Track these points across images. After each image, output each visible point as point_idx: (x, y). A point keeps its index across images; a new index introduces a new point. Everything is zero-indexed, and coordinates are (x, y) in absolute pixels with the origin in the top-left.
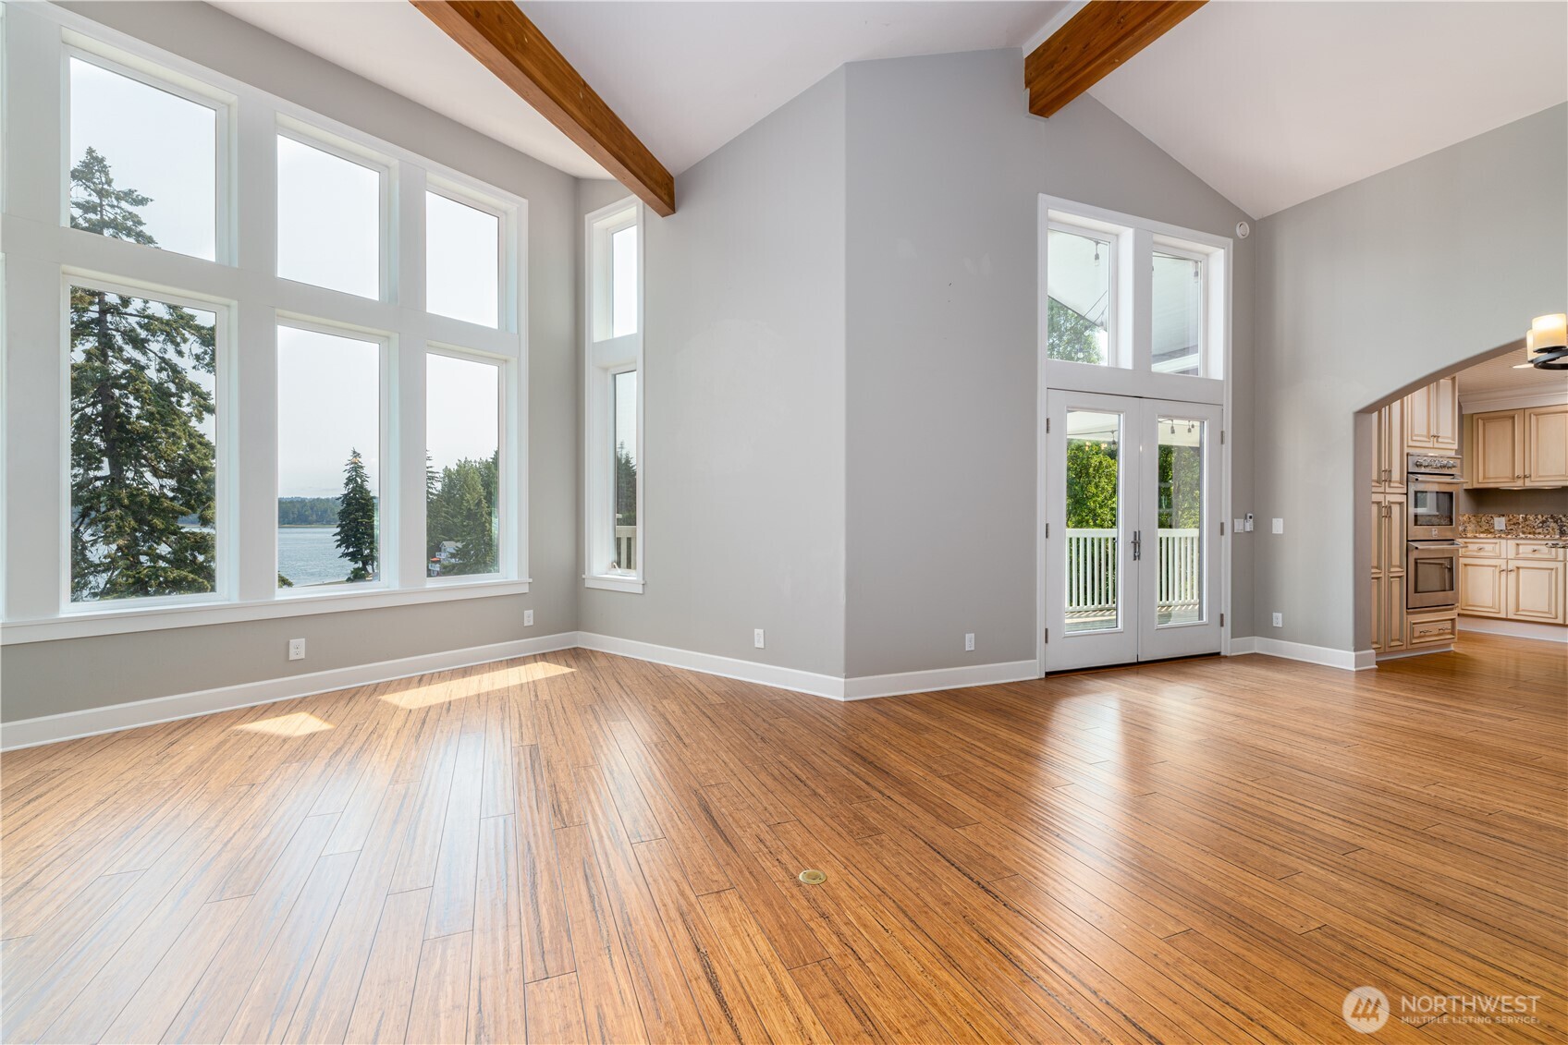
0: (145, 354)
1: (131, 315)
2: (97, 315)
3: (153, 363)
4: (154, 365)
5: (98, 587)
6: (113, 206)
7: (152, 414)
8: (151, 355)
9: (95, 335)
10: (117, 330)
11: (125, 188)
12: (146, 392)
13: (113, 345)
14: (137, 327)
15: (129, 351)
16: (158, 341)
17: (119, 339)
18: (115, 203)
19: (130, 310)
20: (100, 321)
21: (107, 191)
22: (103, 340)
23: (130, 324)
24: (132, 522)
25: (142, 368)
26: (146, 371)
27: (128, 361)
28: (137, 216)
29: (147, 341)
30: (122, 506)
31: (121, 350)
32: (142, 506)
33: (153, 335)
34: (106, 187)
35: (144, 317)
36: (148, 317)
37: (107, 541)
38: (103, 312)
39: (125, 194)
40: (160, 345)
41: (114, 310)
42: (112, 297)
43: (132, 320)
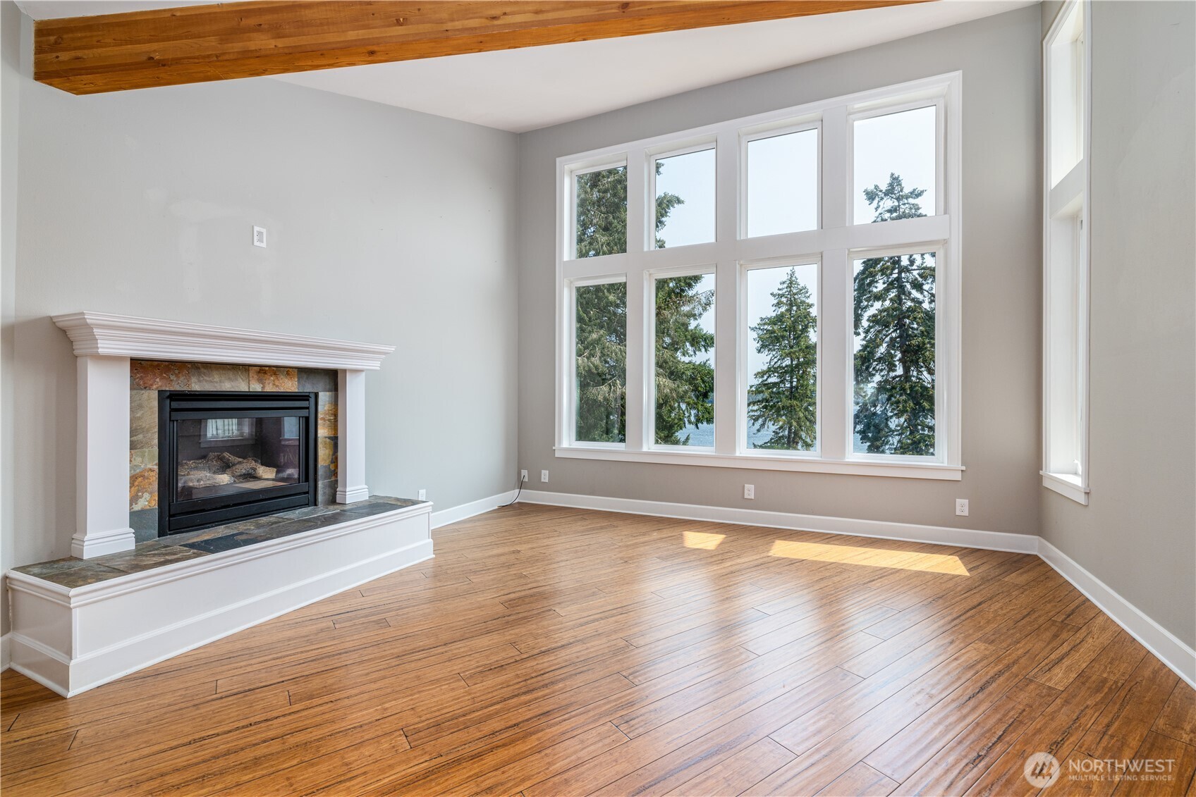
0: (922, 293)
1: (914, 270)
2: (897, 275)
3: (926, 299)
4: (927, 300)
5: (893, 444)
6: (904, 204)
7: (922, 332)
8: (926, 293)
9: (896, 288)
10: (908, 282)
11: (911, 190)
12: (920, 318)
13: (905, 292)
14: (917, 276)
15: (915, 294)
16: (928, 283)
17: (908, 286)
18: (906, 201)
19: (914, 267)
20: (898, 279)
21: (902, 196)
22: (900, 290)
23: (914, 276)
24: (912, 404)
25: (921, 303)
26: (923, 305)
27: (913, 300)
28: (917, 205)
29: (923, 284)
30: (906, 394)
31: (910, 293)
32: (917, 393)
33: (925, 280)
34: (901, 193)
35: (921, 269)
36: (924, 268)
37: (898, 416)
38: (900, 273)
39: (911, 193)
40: (929, 285)
41: (907, 270)
42: (905, 262)
43: (915, 273)
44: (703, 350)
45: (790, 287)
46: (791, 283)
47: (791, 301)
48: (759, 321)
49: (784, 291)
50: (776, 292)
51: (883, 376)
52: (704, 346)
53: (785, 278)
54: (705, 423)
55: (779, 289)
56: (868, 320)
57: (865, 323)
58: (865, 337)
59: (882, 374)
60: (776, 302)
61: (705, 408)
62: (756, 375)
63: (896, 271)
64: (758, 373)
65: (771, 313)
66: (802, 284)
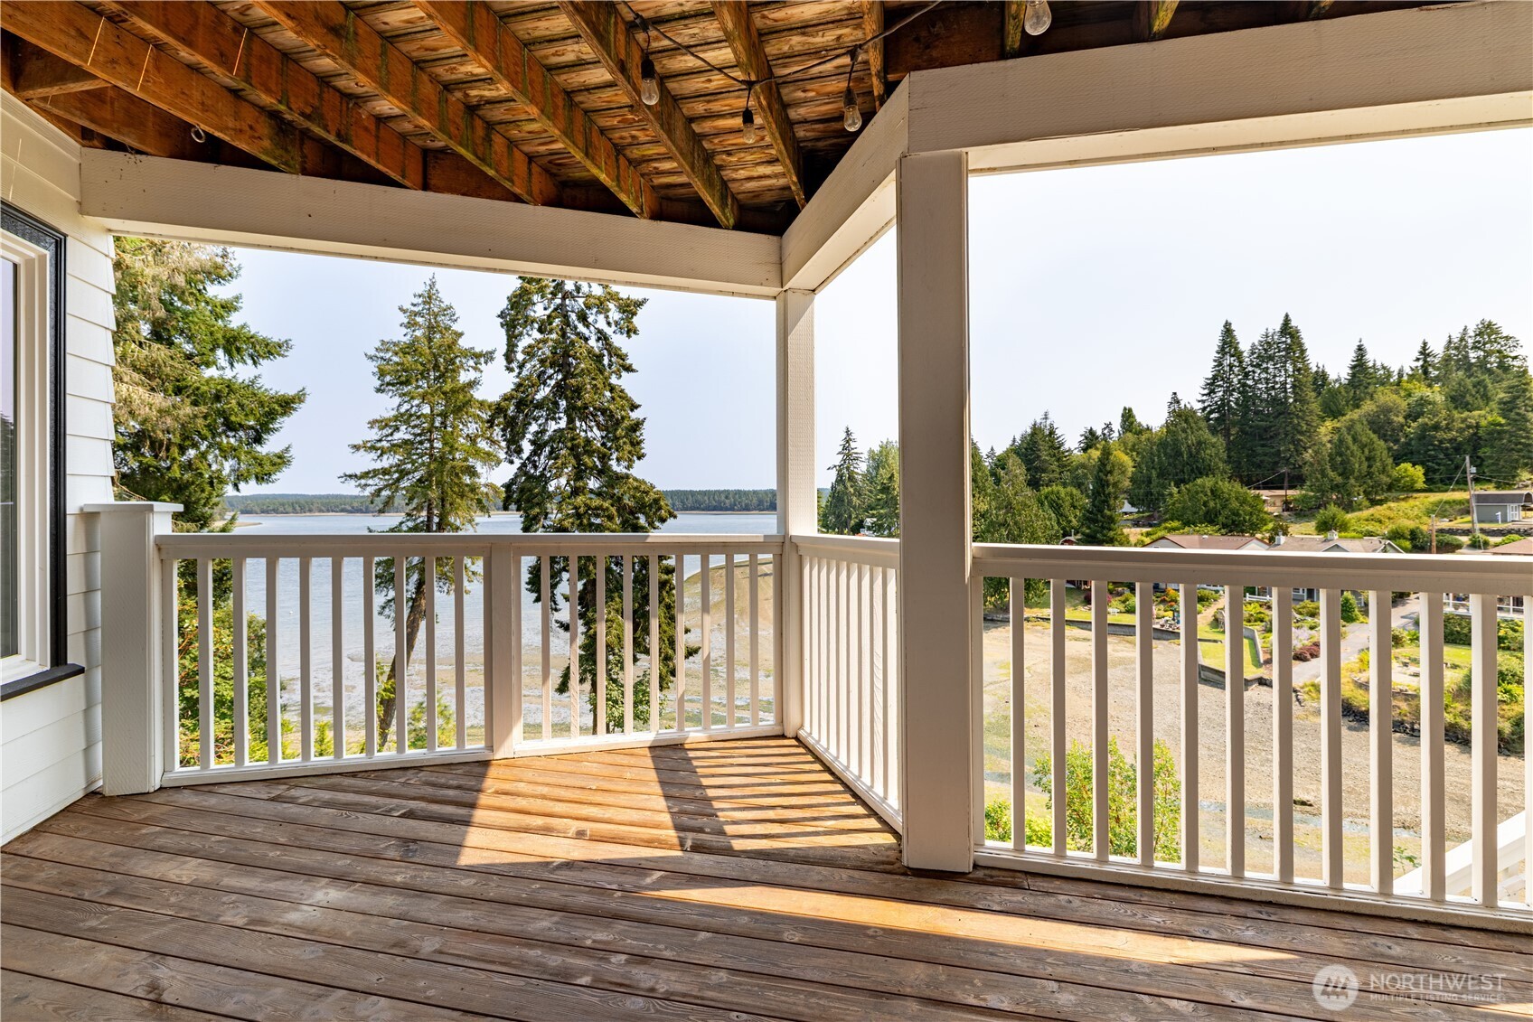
2: (560, 301)
4: (593, 336)
8: (592, 328)
10: (573, 311)
14: (583, 306)
17: (573, 317)
20: (561, 307)
23: (579, 305)
25: (586, 339)
27: (579, 335)
31: (576, 327)
35: (588, 298)
36: (590, 297)
38: (564, 298)
41: (571, 296)
42: (569, 286)
43: (581, 301)
44: (250, 362)
45: (429, 303)
46: (429, 297)
47: (430, 322)
48: (378, 344)
49: (420, 308)
50: (407, 306)
51: (540, 425)
52: (252, 357)
53: (421, 289)
54: (253, 482)
55: (414, 305)
56: (523, 352)
57: (520, 357)
58: (519, 373)
59: (539, 422)
60: (406, 321)
61: (255, 458)
62: (372, 424)
63: (560, 295)
64: (375, 421)
65: (401, 336)
66: (446, 303)
